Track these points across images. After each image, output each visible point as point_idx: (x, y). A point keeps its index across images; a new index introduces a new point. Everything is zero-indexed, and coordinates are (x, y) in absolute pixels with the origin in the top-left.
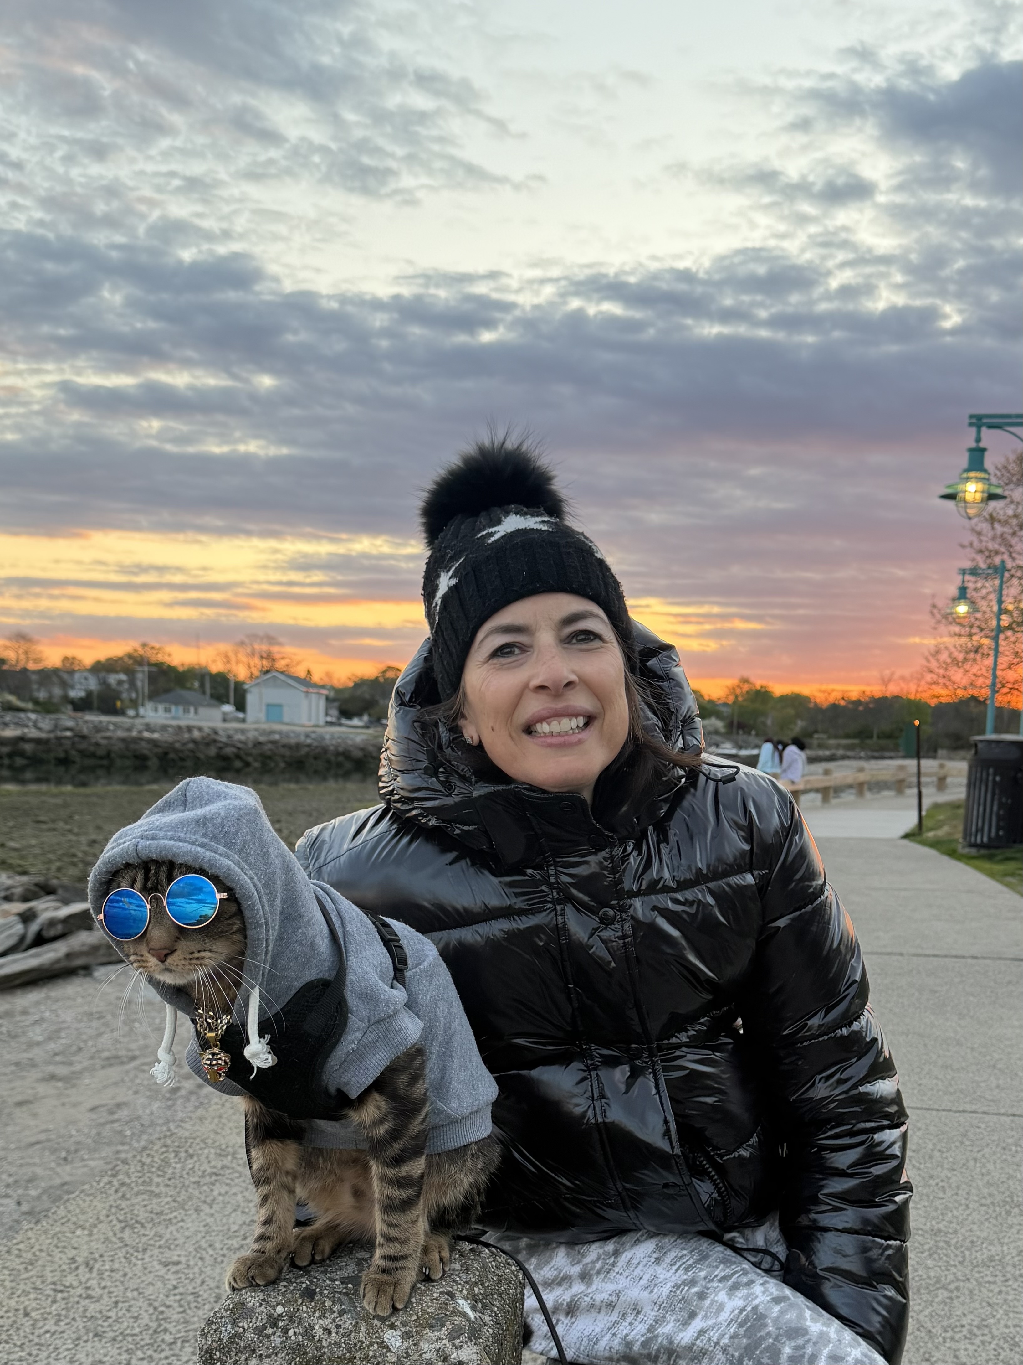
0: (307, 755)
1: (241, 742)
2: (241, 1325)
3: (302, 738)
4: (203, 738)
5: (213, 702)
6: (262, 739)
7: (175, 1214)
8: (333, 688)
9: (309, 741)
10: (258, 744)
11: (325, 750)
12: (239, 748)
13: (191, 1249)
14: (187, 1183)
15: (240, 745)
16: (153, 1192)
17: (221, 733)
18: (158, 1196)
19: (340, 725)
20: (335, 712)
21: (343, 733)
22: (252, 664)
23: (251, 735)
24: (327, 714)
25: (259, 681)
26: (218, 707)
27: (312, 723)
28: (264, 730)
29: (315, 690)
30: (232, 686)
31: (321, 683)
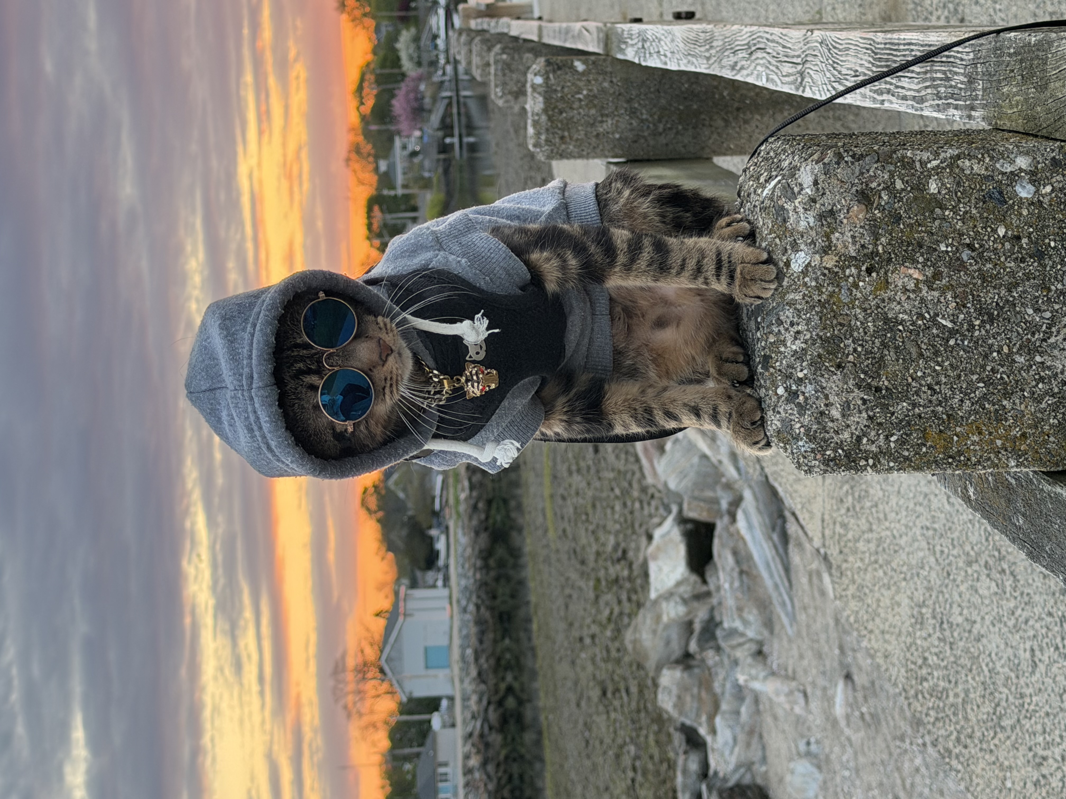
0: (491, 609)
1: (480, 700)
2: (797, 431)
3: (468, 617)
4: (478, 752)
5: (429, 741)
6: (474, 672)
7: (984, 667)
8: (397, 581)
9: (471, 608)
10: (481, 677)
11: (482, 584)
12: (489, 703)
13: (1017, 637)
14: (952, 659)
15: (485, 702)
16: (963, 700)
17: (469, 729)
18: (967, 692)
19: (447, 567)
20: (430, 575)
21: (457, 562)
22: (373, 692)
23: (469, 687)
24: (434, 586)
25: (395, 682)
26: (435, 734)
27: (448, 606)
28: (461, 669)
29: (401, 604)
30: (405, 718)
31: (392, 598)
